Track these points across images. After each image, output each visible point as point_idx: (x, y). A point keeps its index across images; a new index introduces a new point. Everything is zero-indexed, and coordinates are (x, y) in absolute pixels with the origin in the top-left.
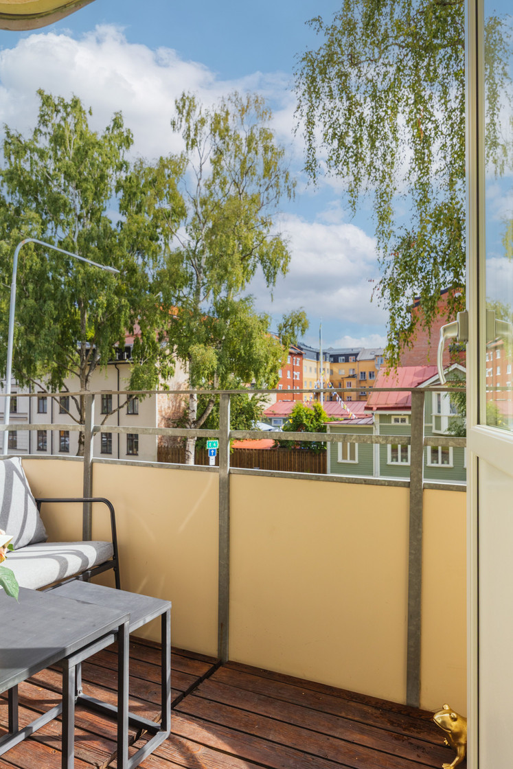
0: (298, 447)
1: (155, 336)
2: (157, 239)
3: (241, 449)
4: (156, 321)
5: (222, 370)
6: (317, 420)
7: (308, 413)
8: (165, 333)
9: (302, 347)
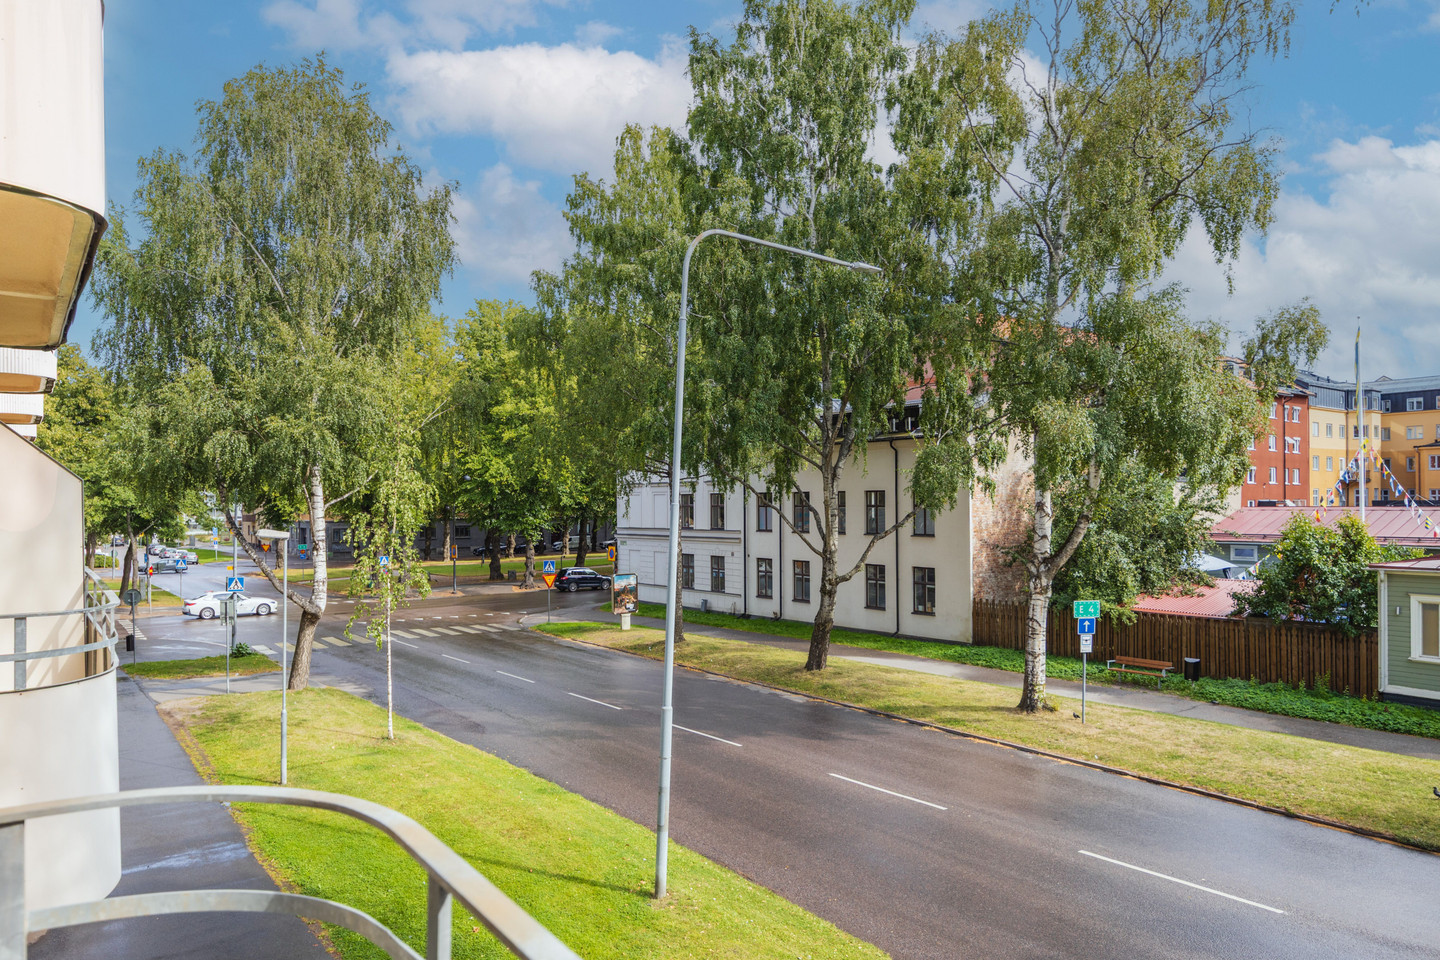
0: (1300, 618)
1: (966, 383)
2: (967, 191)
3: (1154, 615)
4: (966, 354)
5: (1108, 451)
6: (1351, 558)
7: (1326, 540)
8: (985, 379)
9: (1308, 381)
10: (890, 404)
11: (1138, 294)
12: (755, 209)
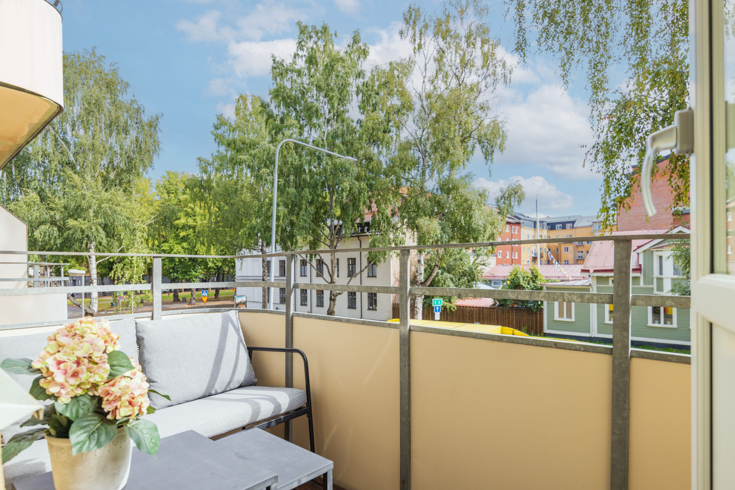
0: (516, 306)
1: (388, 212)
2: (389, 131)
3: (463, 307)
4: (389, 199)
5: (446, 238)
6: (534, 282)
7: (525, 275)
8: (396, 210)
9: (520, 217)
10: (358, 221)
11: (457, 175)
12: (301, 134)
